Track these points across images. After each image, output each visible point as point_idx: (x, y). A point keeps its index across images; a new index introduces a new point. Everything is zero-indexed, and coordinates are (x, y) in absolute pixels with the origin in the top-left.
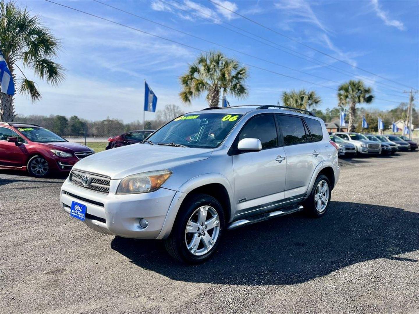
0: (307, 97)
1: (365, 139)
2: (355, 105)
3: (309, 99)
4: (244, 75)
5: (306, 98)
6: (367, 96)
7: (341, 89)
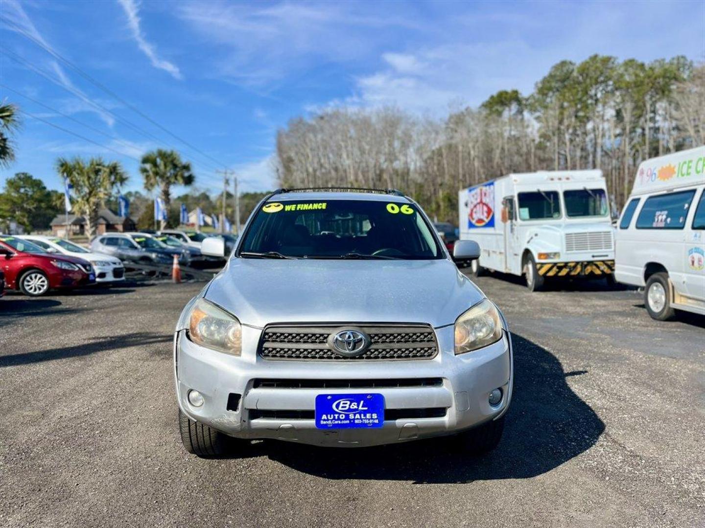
0: (108, 170)
1: (186, 241)
2: (168, 188)
3: (111, 173)
4: (8, 121)
5: (105, 172)
6: (186, 174)
7: (145, 160)
